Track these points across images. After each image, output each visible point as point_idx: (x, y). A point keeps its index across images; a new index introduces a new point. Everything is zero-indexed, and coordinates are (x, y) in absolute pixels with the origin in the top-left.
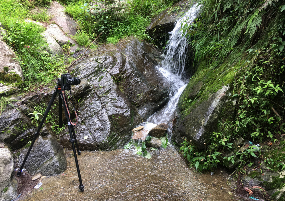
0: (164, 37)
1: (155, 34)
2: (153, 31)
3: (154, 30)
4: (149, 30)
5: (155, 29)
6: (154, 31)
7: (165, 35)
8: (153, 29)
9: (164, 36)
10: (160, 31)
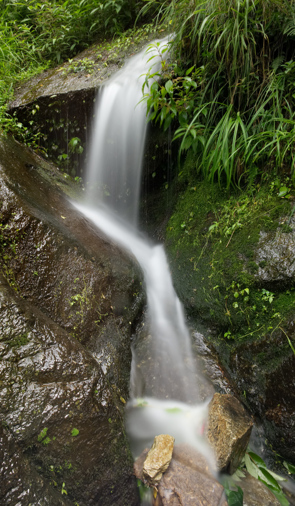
0: (62, 129)
1: (37, 119)
2: (31, 110)
3: (35, 108)
4: (17, 108)
5: (37, 106)
6: (34, 112)
7: (64, 123)
8: (31, 105)
9: (62, 126)
10: (49, 112)
